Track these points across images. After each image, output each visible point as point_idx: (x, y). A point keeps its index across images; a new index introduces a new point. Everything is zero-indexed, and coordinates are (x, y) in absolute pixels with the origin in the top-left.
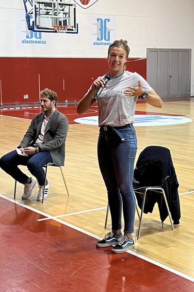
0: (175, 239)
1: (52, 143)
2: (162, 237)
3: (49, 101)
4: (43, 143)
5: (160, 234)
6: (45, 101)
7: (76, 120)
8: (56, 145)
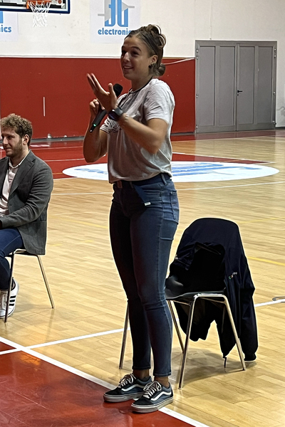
0: (247, 387)
1: (22, 213)
2: (224, 384)
3: (17, 137)
4: (7, 213)
5: (219, 377)
6: (9, 137)
7: (66, 172)
8: (29, 218)
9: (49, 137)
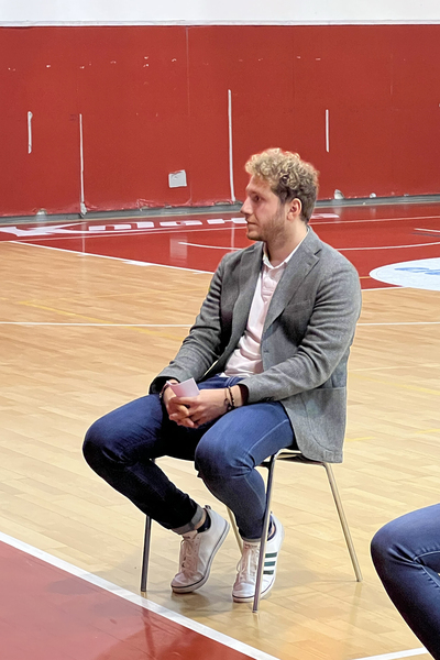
9: (337, 196)
